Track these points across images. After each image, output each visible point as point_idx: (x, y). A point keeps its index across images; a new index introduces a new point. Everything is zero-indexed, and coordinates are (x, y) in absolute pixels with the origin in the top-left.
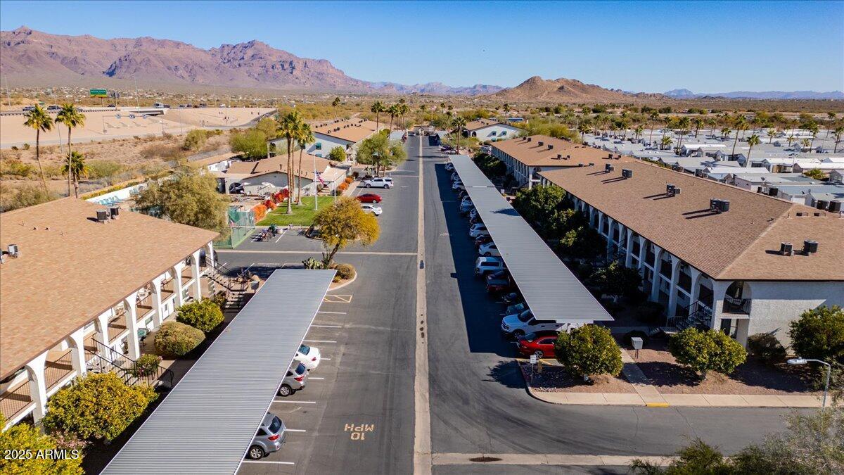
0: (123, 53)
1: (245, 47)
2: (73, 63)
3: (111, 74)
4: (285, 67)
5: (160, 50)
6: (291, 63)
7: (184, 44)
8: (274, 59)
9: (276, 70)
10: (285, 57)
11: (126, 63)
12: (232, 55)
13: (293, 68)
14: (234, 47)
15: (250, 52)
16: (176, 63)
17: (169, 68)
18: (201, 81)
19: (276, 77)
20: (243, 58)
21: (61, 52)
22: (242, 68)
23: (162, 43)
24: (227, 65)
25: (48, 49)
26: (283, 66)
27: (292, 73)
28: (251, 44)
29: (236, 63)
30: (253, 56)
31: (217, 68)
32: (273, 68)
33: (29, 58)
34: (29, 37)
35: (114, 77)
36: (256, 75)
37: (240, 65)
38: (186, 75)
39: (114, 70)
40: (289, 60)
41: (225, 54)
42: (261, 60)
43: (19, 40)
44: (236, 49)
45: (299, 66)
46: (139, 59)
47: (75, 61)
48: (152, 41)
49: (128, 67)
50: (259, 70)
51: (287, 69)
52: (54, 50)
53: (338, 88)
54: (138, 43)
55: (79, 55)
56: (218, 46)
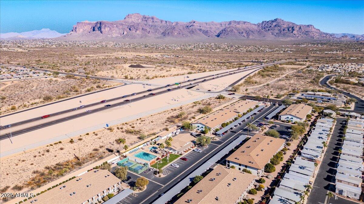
0: (224, 27)
1: (273, 22)
2: (206, 32)
3: (218, 36)
4: (290, 30)
5: (238, 26)
6: (293, 28)
7: (247, 22)
8: (285, 26)
9: (285, 31)
10: (291, 25)
11: (224, 32)
12: (266, 25)
13: (294, 30)
14: (268, 22)
15: (274, 24)
16: (242, 31)
17: (239, 33)
18: (251, 38)
19: (284, 35)
20: (271, 27)
21: (203, 29)
22: (269, 31)
23: (239, 23)
24: (263, 30)
25: (199, 28)
26: (288, 29)
27: (292, 32)
28: (276, 20)
29: (267, 29)
30: (275, 25)
31: (259, 32)
32: (284, 30)
33: (193, 31)
34: (194, 24)
35: (219, 37)
36: (275, 34)
37: (269, 30)
38: (245, 35)
39: (219, 35)
40: (292, 26)
41: (263, 25)
42: (279, 27)
43: (191, 25)
44: (268, 23)
45: (297, 29)
46: (229, 30)
47: (207, 32)
48: (235, 22)
49: (225, 33)
50: (277, 31)
51: (291, 30)
52: (201, 28)
53: (315, 39)
54: (230, 23)
55: (209, 29)
56: (261, 22)
